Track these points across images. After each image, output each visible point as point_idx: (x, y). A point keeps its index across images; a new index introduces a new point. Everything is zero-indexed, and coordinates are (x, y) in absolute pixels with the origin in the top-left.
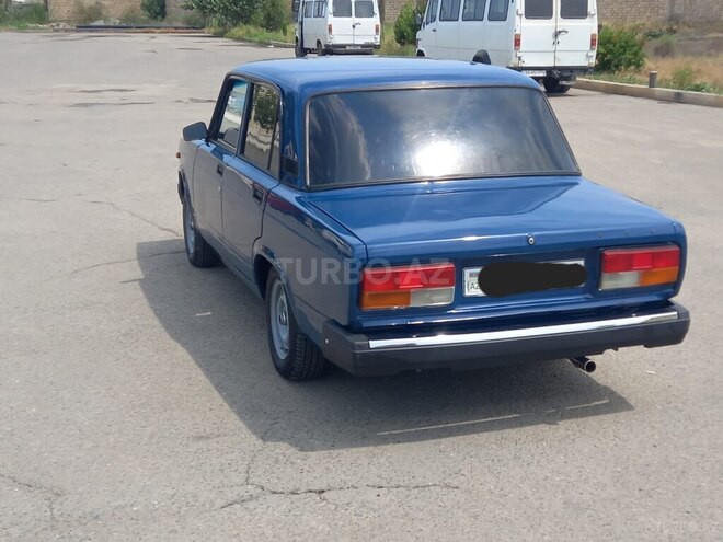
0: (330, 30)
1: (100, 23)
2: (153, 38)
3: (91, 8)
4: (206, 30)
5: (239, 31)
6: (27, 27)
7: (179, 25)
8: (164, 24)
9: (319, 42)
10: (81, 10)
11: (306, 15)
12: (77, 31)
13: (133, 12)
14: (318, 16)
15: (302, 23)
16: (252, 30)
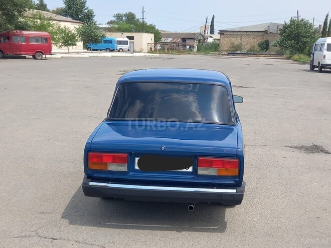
0: (324, 57)
1: (239, 52)
2: (257, 59)
3: (237, 45)
4: (284, 56)
5: (296, 57)
6: (209, 53)
7: (273, 53)
8: (266, 53)
9: (319, 62)
10: (233, 46)
11: (316, 50)
12: (228, 55)
13: (253, 47)
14: (320, 51)
15: (314, 53)
16: (302, 56)
